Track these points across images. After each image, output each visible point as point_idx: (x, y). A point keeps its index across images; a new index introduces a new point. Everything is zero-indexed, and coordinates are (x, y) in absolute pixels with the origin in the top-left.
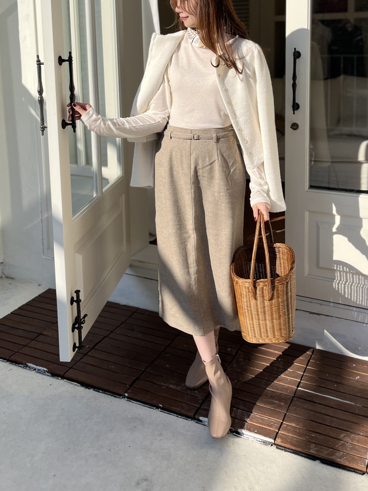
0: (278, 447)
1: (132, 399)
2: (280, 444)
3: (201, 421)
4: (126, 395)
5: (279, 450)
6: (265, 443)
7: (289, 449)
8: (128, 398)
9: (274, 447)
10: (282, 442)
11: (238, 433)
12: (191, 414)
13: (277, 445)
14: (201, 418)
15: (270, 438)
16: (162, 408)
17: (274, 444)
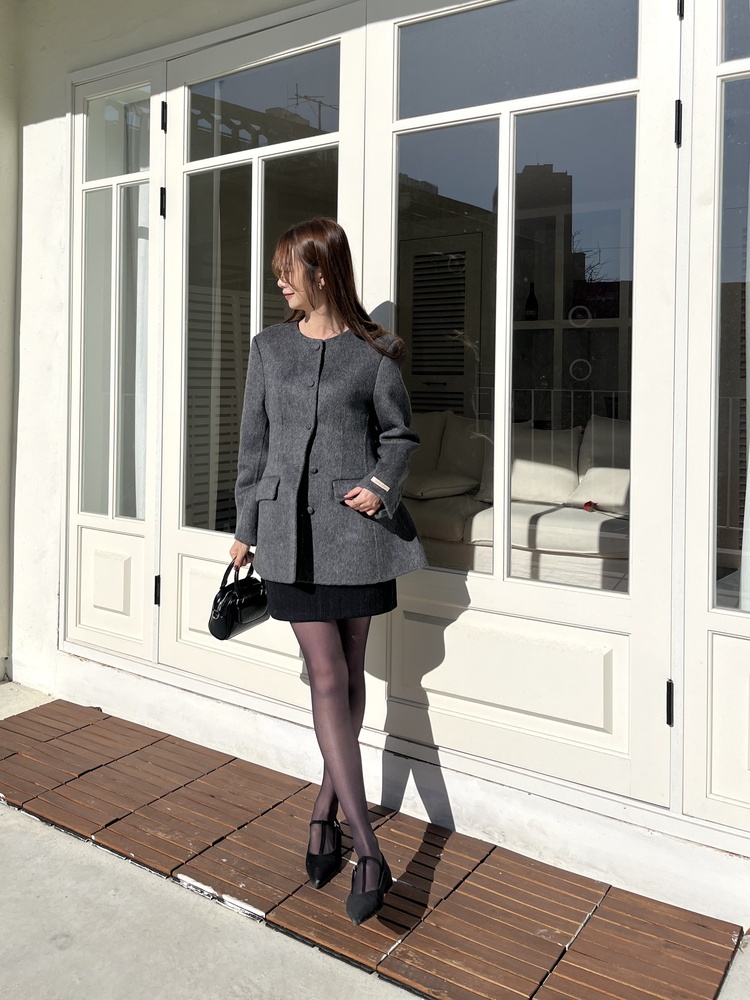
0: (270, 924)
1: (99, 844)
2: (272, 919)
3: (179, 880)
4: (93, 837)
5: (268, 929)
6: (254, 917)
7: (283, 927)
8: (94, 842)
9: (264, 923)
10: (275, 917)
11: (222, 900)
12: (168, 871)
13: (269, 921)
14: (180, 876)
15: (261, 910)
16: (134, 860)
17: (265, 919)
